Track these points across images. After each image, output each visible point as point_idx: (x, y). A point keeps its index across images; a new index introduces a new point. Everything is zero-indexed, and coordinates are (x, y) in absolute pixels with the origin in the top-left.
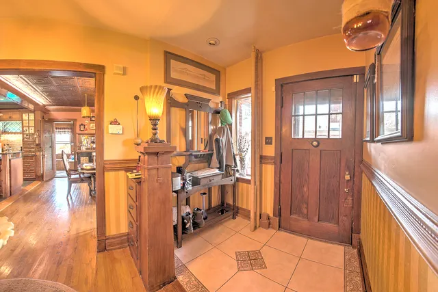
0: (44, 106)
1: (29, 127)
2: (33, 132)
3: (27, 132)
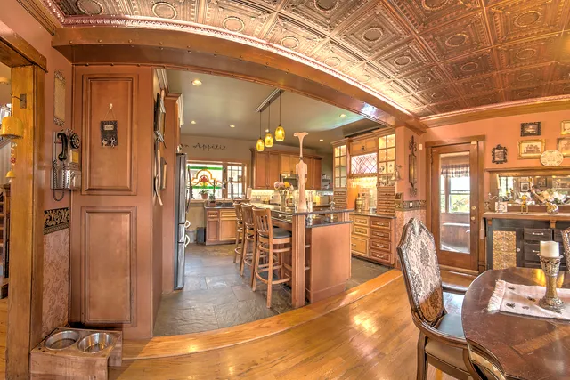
0: (417, 116)
1: (387, 162)
2: (393, 171)
3: (384, 172)
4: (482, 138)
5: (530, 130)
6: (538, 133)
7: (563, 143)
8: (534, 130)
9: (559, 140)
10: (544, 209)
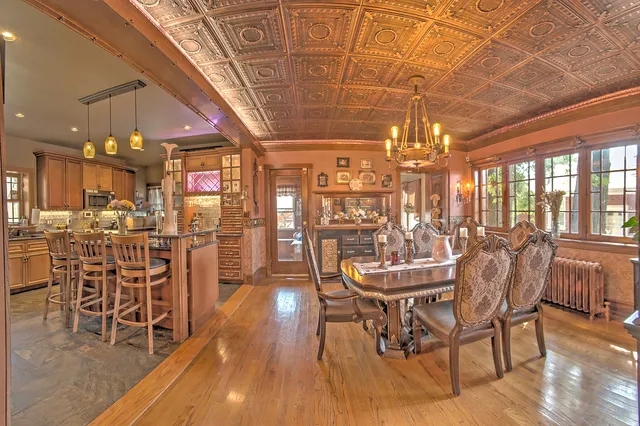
1: (231, 180)
2: (238, 191)
3: (229, 191)
4: (310, 166)
5: (343, 163)
6: (348, 166)
7: (362, 174)
8: (344, 164)
9: (360, 172)
10: (353, 222)
